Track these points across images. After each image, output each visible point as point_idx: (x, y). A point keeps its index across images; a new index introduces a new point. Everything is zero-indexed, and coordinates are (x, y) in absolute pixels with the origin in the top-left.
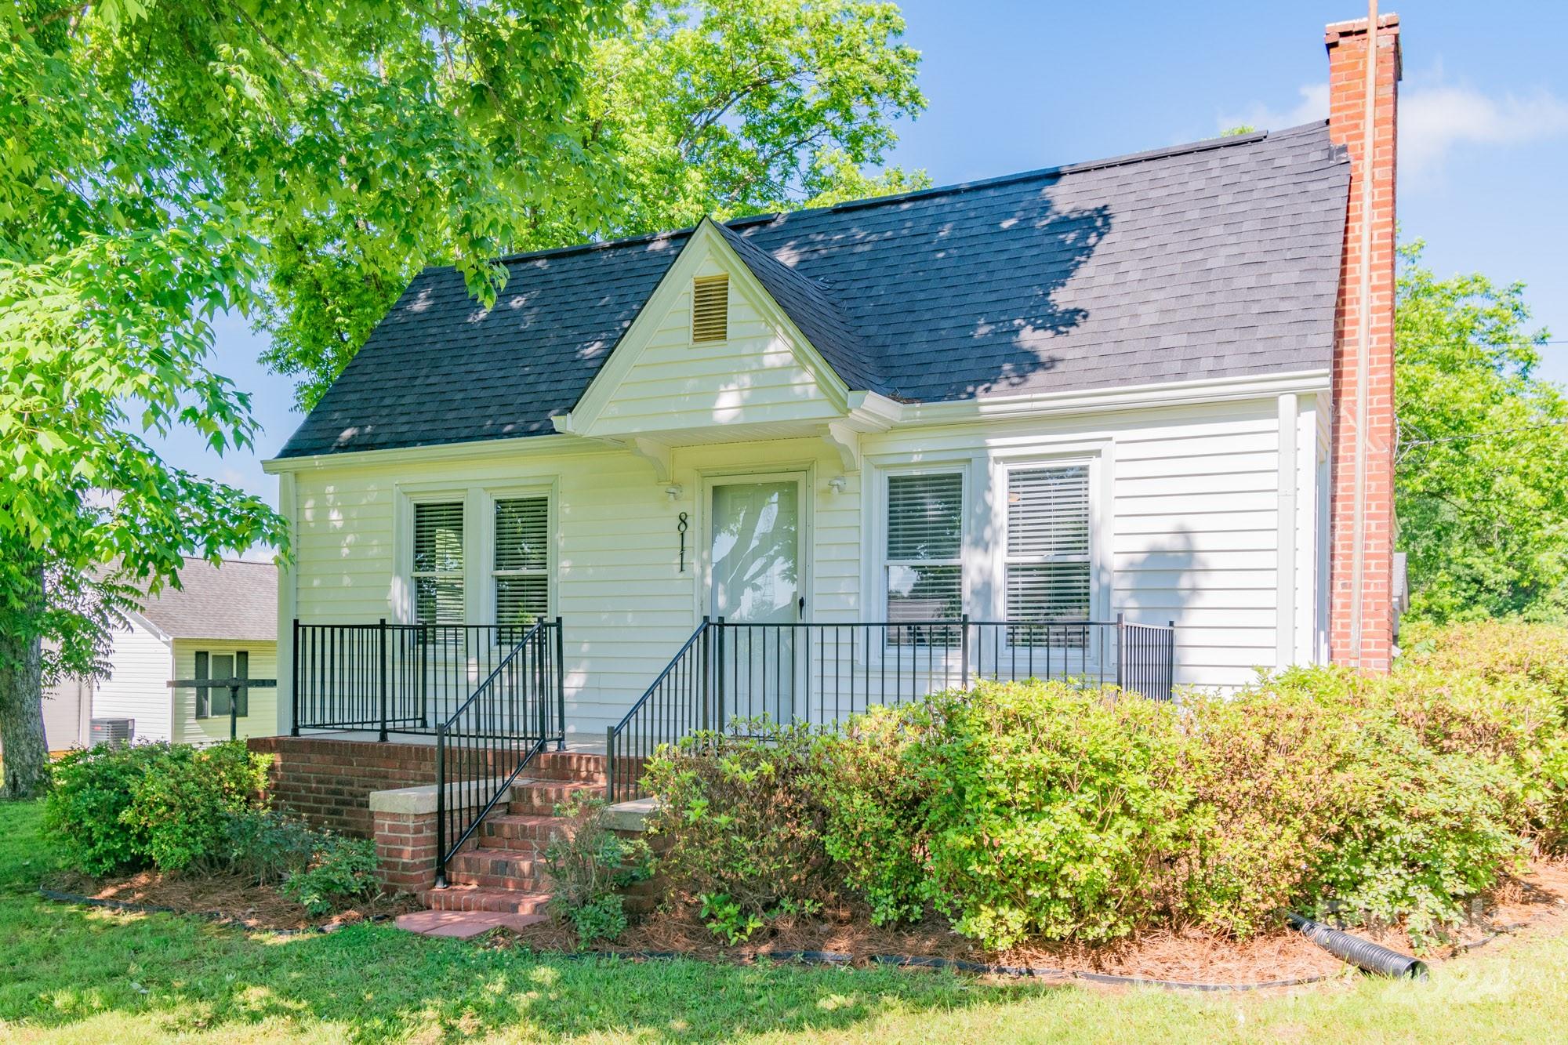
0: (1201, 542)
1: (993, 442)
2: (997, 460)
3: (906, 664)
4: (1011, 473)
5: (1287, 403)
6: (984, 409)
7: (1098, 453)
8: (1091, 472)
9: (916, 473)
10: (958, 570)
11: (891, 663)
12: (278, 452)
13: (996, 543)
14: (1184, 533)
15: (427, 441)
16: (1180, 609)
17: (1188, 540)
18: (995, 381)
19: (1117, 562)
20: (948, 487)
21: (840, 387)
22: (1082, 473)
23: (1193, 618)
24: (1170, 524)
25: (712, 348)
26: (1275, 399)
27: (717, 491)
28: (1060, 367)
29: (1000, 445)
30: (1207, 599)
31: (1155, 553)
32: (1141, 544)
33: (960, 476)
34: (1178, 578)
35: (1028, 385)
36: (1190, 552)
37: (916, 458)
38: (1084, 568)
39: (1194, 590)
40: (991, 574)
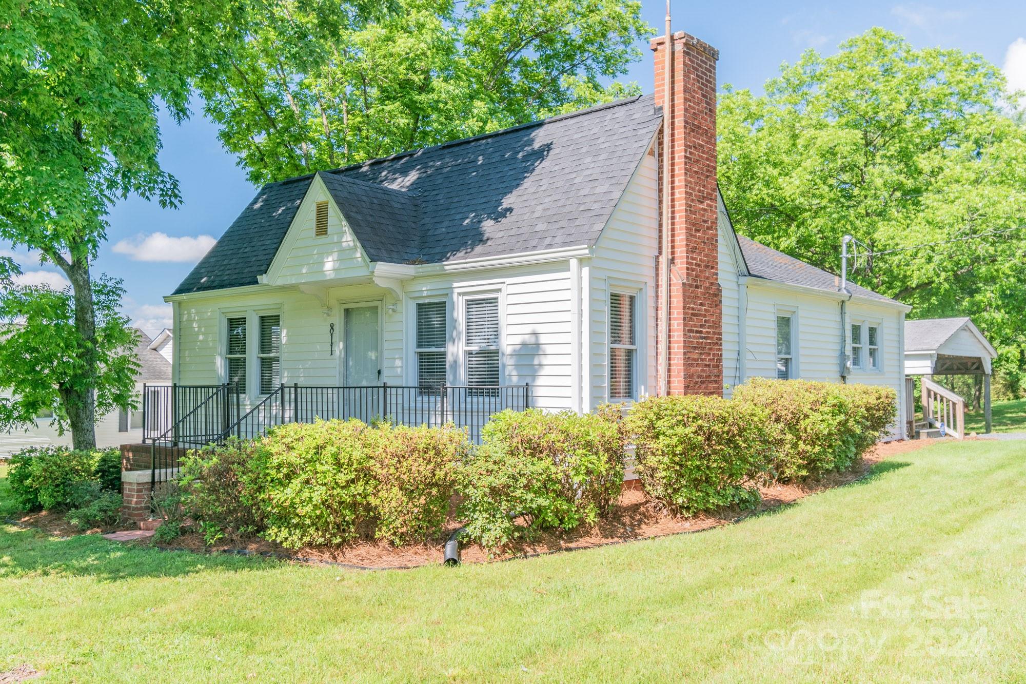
0: (543, 339)
1: (455, 285)
2: (459, 294)
3: (426, 405)
4: (468, 301)
5: (574, 263)
6: (447, 268)
7: (499, 290)
8: (499, 300)
9: (427, 301)
10: (443, 354)
11: (419, 405)
12: (173, 291)
13: (459, 339)
14: (535, 334)
15: (232, 285)
16: (534, 376)
17: (537, 337)
18: (458, 251)
19: (508, 350)
20: (441, 307)
21: (368, 260)
22: (494, 301)
23: (540, 381)
24: (528, 329)
25: (322, 239)
26: (568, 261)
27: (347, 312)
28: (489, 243)
29: (459, 286)
30: (546, 371)
31: (524, 345)
32: (518, 340)
33: (444, 303)
34: (533, 359)
35: (473, 253)
36: (538, 345)
37: (425, 294)
38: (497, 352)
39: (540, 365)
40: (457, 355)
